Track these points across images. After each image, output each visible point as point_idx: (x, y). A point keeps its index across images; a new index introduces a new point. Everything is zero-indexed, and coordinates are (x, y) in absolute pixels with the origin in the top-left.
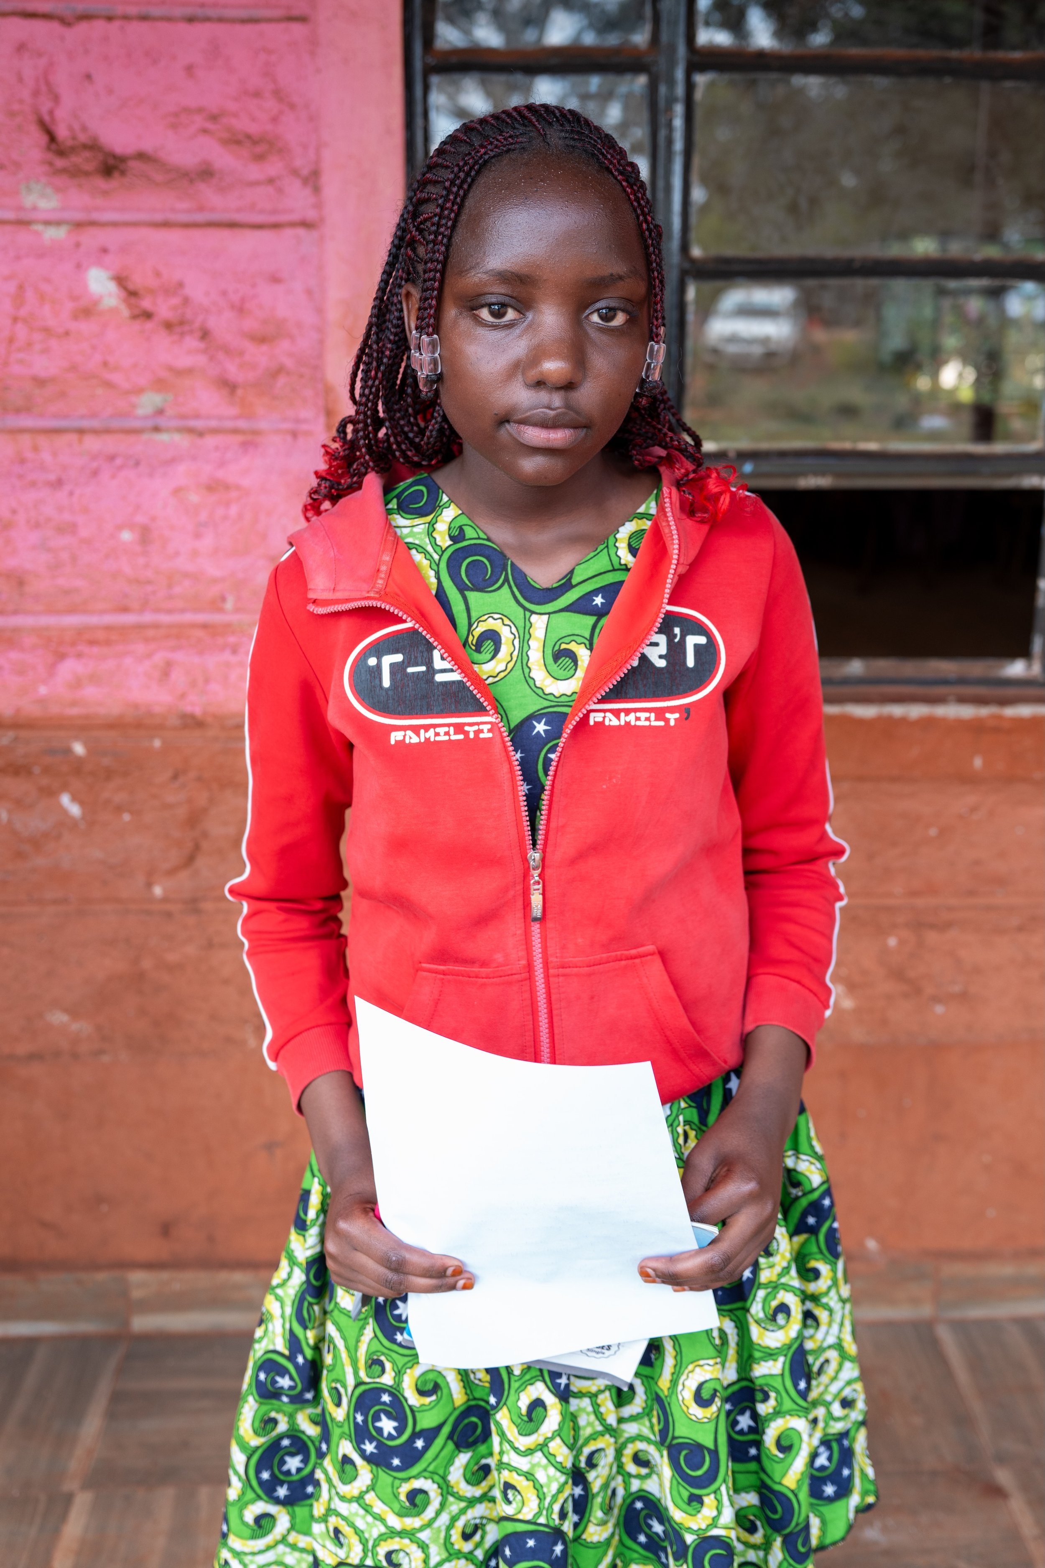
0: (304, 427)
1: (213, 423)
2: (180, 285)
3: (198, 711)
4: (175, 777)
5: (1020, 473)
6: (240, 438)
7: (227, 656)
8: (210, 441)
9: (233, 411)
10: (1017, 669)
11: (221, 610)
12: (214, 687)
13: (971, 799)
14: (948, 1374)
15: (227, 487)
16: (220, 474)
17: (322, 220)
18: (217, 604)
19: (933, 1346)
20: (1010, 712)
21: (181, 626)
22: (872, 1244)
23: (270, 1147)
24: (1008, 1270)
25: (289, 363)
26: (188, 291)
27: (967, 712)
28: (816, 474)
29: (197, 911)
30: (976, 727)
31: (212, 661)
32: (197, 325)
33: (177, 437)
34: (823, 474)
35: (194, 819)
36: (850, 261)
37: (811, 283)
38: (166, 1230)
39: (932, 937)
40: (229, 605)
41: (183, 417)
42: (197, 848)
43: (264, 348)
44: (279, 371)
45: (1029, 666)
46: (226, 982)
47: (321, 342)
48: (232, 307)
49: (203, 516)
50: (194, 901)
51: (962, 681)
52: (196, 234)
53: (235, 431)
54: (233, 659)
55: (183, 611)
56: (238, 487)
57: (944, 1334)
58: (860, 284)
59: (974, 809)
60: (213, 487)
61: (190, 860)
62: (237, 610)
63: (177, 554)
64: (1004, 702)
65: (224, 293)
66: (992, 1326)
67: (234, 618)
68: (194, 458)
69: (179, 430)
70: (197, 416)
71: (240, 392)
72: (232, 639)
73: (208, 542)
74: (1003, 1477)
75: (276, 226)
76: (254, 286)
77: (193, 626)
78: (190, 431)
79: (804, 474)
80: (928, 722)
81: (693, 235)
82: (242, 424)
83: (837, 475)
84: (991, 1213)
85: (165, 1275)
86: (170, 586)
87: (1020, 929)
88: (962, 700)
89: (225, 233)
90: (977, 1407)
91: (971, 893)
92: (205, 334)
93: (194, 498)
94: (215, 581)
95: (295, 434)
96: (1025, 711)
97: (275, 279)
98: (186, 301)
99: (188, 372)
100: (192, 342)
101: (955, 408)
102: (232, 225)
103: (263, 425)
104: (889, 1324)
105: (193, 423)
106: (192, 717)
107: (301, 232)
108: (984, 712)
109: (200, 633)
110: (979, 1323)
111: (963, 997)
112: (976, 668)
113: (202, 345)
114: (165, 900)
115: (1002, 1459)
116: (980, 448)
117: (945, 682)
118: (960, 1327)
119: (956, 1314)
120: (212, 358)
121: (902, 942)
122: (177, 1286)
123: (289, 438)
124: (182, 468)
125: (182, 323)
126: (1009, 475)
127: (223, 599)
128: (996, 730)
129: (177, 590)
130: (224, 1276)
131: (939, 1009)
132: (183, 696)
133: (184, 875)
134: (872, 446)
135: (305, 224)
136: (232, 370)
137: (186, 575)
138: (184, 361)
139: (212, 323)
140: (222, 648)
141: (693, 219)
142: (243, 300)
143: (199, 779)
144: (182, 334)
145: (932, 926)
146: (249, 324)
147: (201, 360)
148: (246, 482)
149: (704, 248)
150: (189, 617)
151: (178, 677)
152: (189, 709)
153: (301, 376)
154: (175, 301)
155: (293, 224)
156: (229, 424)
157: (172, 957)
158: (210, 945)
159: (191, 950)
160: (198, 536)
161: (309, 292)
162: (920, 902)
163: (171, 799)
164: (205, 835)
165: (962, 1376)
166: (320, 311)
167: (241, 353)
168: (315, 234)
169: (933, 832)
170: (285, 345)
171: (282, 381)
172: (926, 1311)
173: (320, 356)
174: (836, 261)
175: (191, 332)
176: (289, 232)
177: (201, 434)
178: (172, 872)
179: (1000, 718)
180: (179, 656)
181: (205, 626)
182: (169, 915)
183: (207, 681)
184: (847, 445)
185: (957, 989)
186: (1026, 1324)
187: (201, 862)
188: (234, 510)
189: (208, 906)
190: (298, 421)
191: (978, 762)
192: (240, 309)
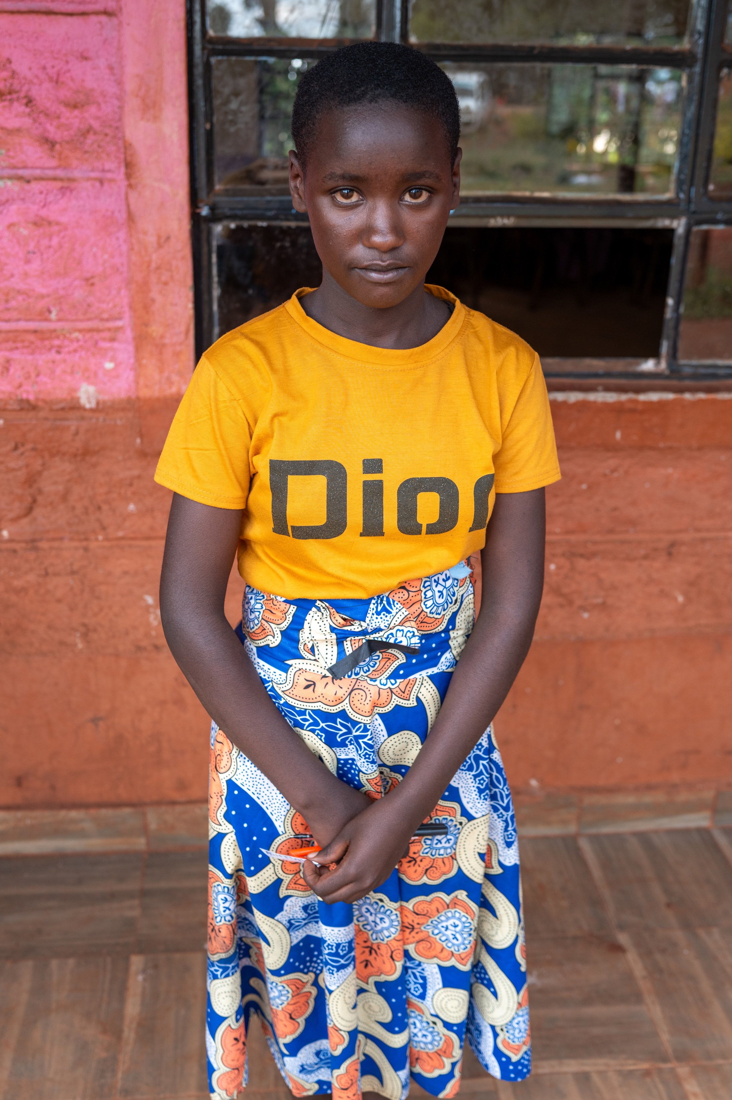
0: (109, 175)
1: (38, 172)
2: (9, 61)
3: (32, 398)
4: (16, 448)
5: (655, 217)
6: (59, 184)
7: (53, 355)
8: (35, 186)
9: (54, 163)
10: (649, 365)
11: (47, 320)
12: (43, 379)
13: (613, 462)
14: (587, 872)
15: (50, 223)
16: (44, 213)
17: (121, 9)
18: (44, 315)
19: (577, 853)
20: (642, 397)
21: (16, 331)
22: (534, 783)
23: (95, 720)
24: (631, 799)
25: (96, 125)
26: (14, 66)
27: (611, 397)
28: (502, 216)
29: (36, 549)
30: (617, 409)
31: (42, 359)
32: (22, 94)
33: (9, 183)
34: (508, 216)
35: (31, 480)
36: (532, 48)
37: (501, 65)
38: (19, 782)
39: (581, 563)
40: (53, 316)
41: (14, 167)
42: (34, 501)
43: (76, 112)
44: (89, 130)
45: (658, 364)
46: (59, 601)
47: (121, 108)
48: (51, 79)
49: (32, 247)
50: (33, 541)
51: (608, 375)
52: (20, 19)
53: (55, 179)
54: (58, 357)
55: (18, 320)
56: (58, 223)
57: (584, 844)
58: (538, 66)
59: (613, 471)
60: (39, 222)
61: (30, 510)
62: (59, 320)
63: (12, 276)
64: (638, 390)
65: (44, 68)
66: (619, 838)
67: (58, 325)
68: (23, 200)
69: (10, 178)
70: (25, 167)
71: (58, 147)
72: (56, 342)
73: (36, 265)
74: (623, 939)
75: (83, 14)
76: (67, 62)
77: (26, 331)
78: (20, 178)
79: (494, 216)
80: (583, 405)
81: (410, 26)
82: (60, 173)
83: (518, 217)
84: (620, 760)
85: (19, 814)
86: (7, 301)
87: (646, 557)
88: (608, 389)
89: (44, 18)
90: (606, 894)
91: (611, 531)
92: (29, 102)
93: (24, 232)
94: (43, 297)
95: (101, 182)
96: (654, 397)
97: (84, 58)
98: (14, 73)
99: (19, 130)
100: (19, 108)
101: (606, 167)
102: (49, 13)
103: (77, 174)
104: (546, 838)
105: (21, 172)
106: (28, 401)
107: (104, 19)
108: (624, 397)
109: (32, 337)
110: (609, 836)
111: (603, 606)
112: (618, 365)
113: (28, 110)
114: (11, 540)
115: (622, 927)
116: (626, 197)
117: (596, 375)
118: (596, 839)
119: (593, 831)
120: (35, 121)
121: (558, 568)
122: (28, 822)
123: (98, 184)
124: (14, 207)
125: (10, 93)
126: (648, 218)
127: (50, 311)
128: (633, 411)
129: (13, 304)
130: (63, 814)
131: (586, 615)
132: (20, 386)
133: (25, 521)
134: (546, 194)
135: (106, 13)
136: (52, 130)
137: (19, 292)
138: (14, 123)
139: (34, 92)
140: (50, 349)
141: (410, 14)
142: (58, 75)
143: (34, 449)
144: (11, 101)
145: (582, 556)
146: (64, 93)
147: (27, 122)
148: (64, 219)
149: (418, 38)
150: (23, 325)
151: (16, 372)
152: (25, 396)
153: (106, 135)
154: (5, 74)
155: (97, 13)
156: (50, 173)
157: (17, 583)
158: (47, 574)
159: (31, 578)
160: (28, 261)
161: (111, 68)
162: (573, 538)
163: (12, 465)
164: (40, 492)
165: (597, 873)
166: (120, 83)
167: (59, 117)
168: (115, 21)
169: (584, 486)
170: (93, 110)
171: (91, 139)
172: (572, 829)
173: (120, 119)
174: (520, 48)
175: (18, 99)
176: (94, 19)
177: (28, 182)
178: (15, 520)
179: (636, 402)
180: (16, 355)
181: (35, 332)
182: (15, 551)
183: (38, 375)
184: (527, 194)
185: (599, 601)
186: (643, 837)
187: (38, 512)
188: (55, 241)
189: (44, 545)
190: (103, 171)
191: (618, 435)
192: (57, 81)
